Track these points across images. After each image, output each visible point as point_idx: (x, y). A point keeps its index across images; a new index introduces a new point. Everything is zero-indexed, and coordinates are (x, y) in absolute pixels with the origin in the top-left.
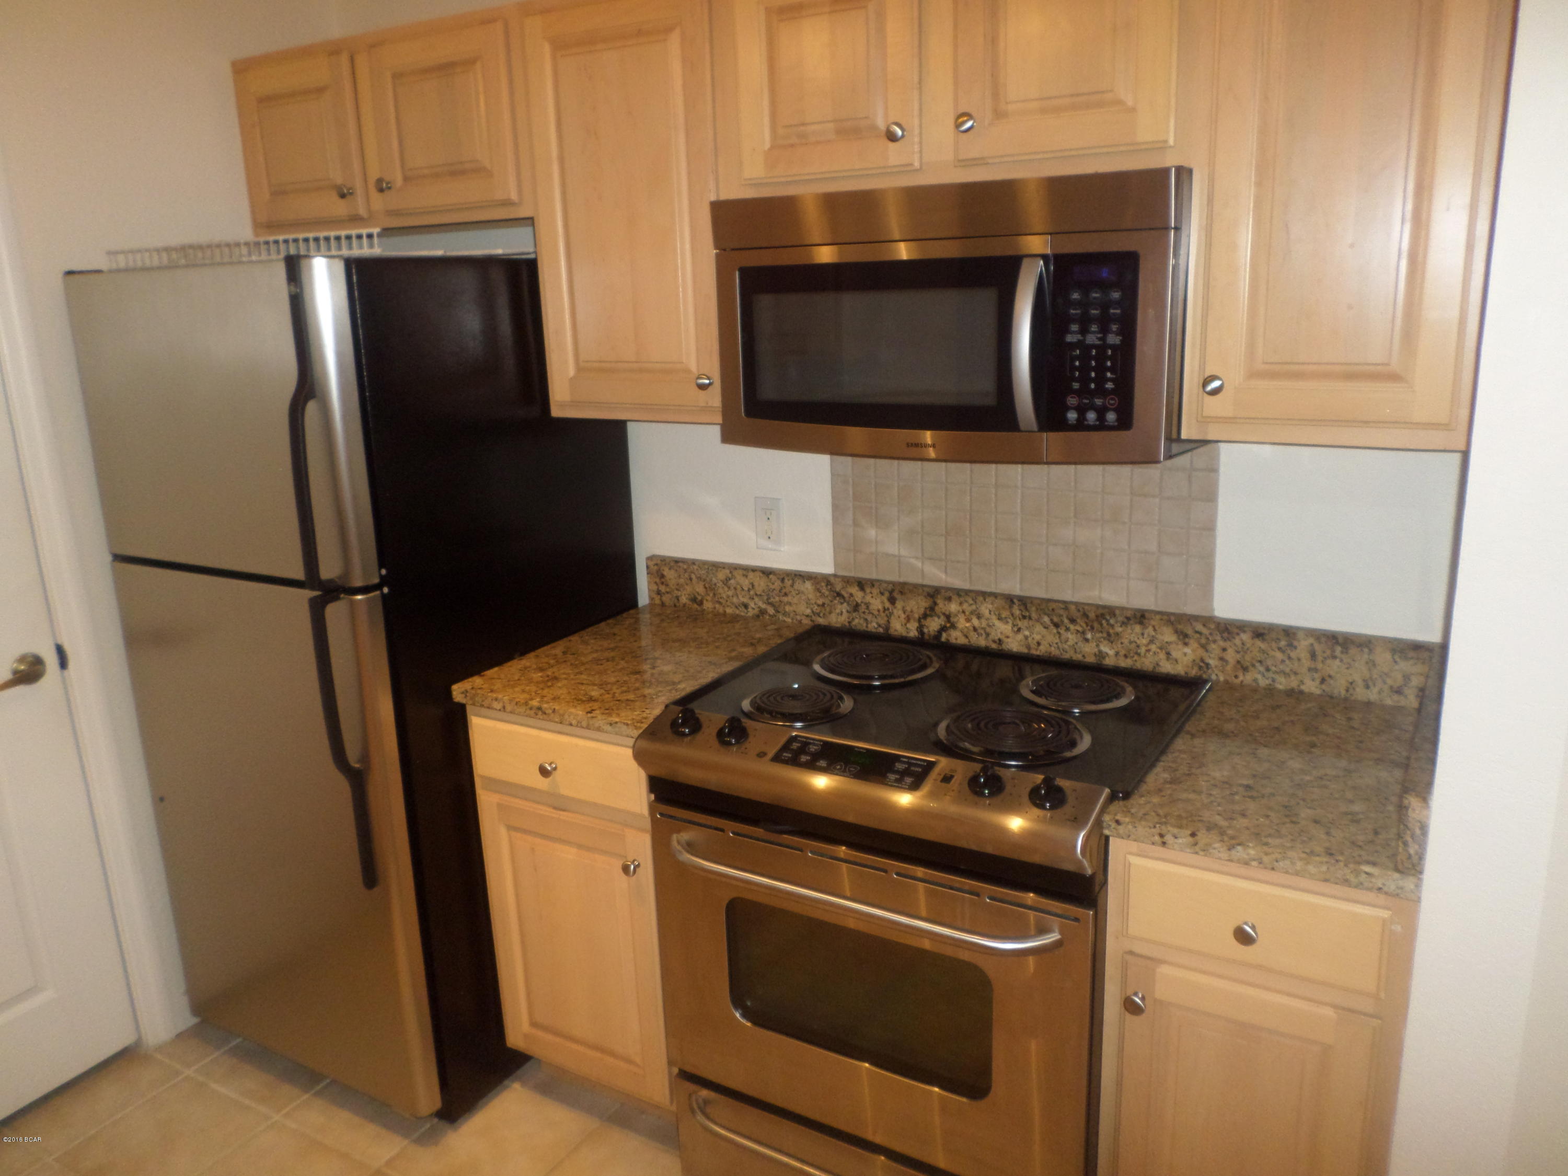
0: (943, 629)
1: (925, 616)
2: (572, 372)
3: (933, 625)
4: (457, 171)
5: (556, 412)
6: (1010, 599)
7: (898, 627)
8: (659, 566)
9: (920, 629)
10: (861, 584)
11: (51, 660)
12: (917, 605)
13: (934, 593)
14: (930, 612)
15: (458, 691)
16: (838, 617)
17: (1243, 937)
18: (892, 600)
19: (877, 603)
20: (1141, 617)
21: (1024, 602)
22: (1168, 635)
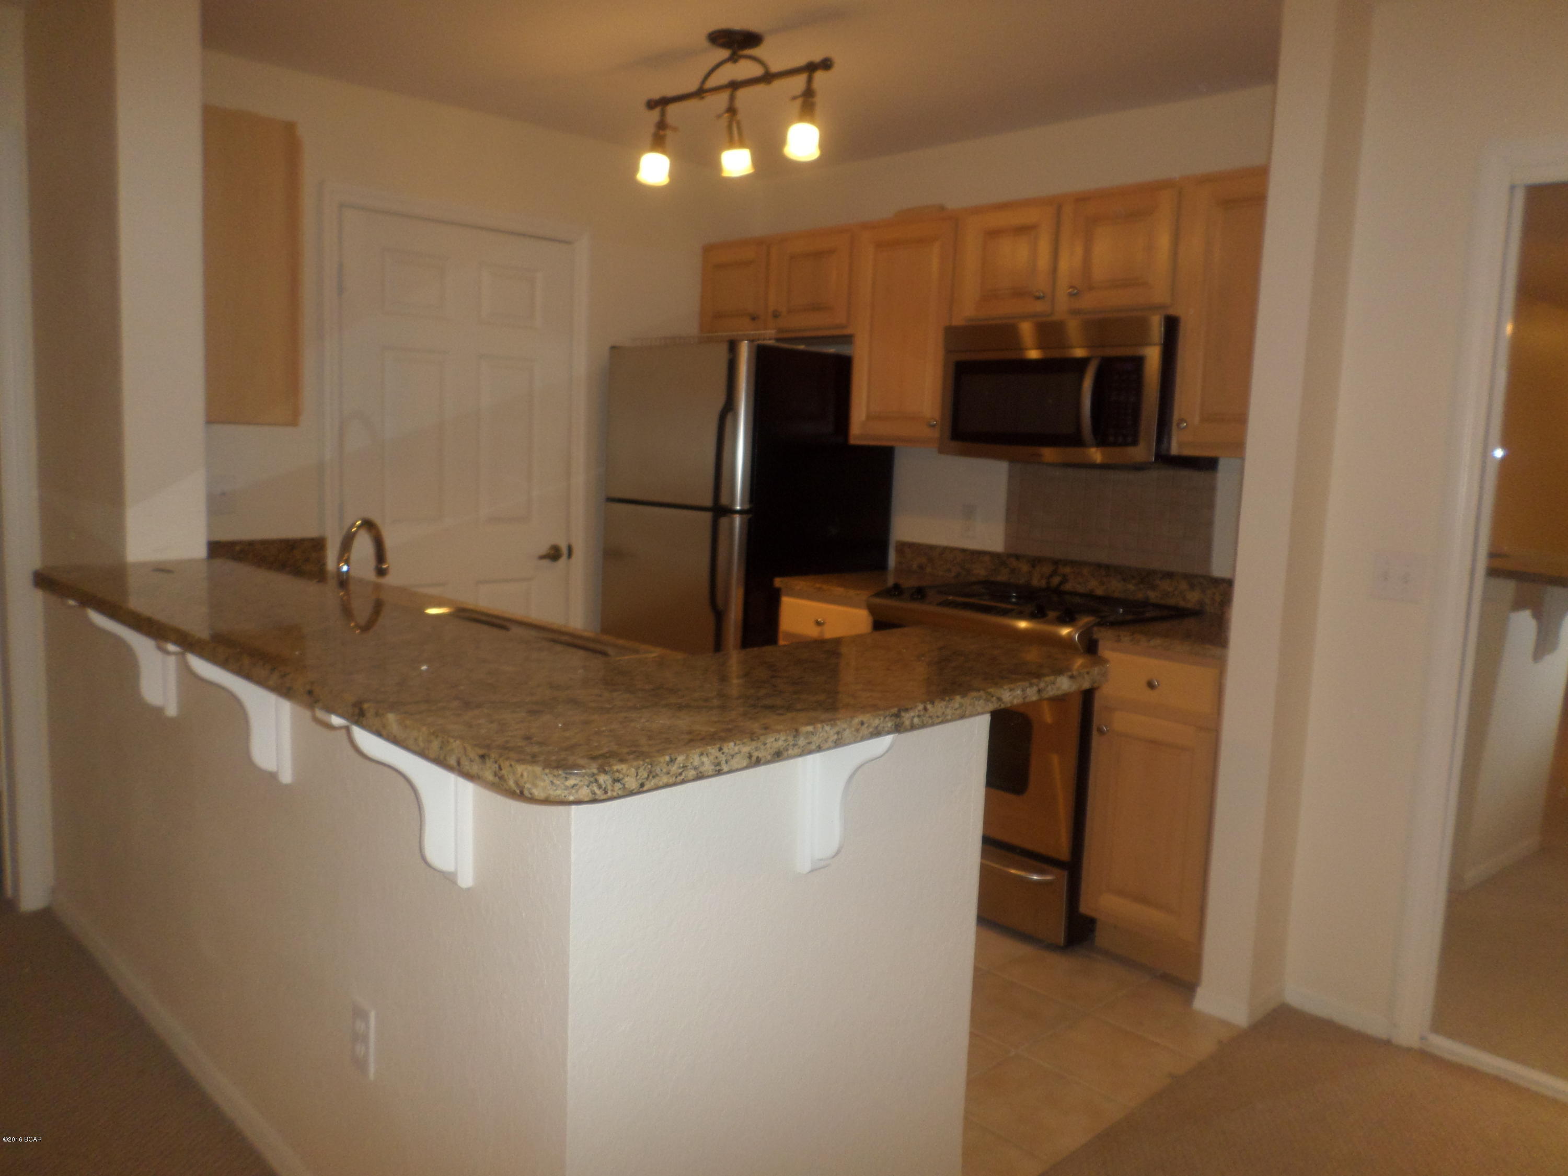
0: (1061, 583)
1: (1051, 576)
2: (863, 417)
3: (1056, 580)
4: (816, 308)
5: (853, 441)
6: (1099, 566)
7: (1035, 582)
8: (903, 547)
9: (1048, 583)
10: (1017, 557)
11: (565, 551)
12: (1047, 569)
13: (1056, 563)
14: (1054, 573)
15: (778, 582)
16: (1003, 577)
17: (1151, 685)
18: (1034, 566)
19: (1025, 568)
20: (1170, 575)
21: (1107, 567)
22: (1184, 585)
